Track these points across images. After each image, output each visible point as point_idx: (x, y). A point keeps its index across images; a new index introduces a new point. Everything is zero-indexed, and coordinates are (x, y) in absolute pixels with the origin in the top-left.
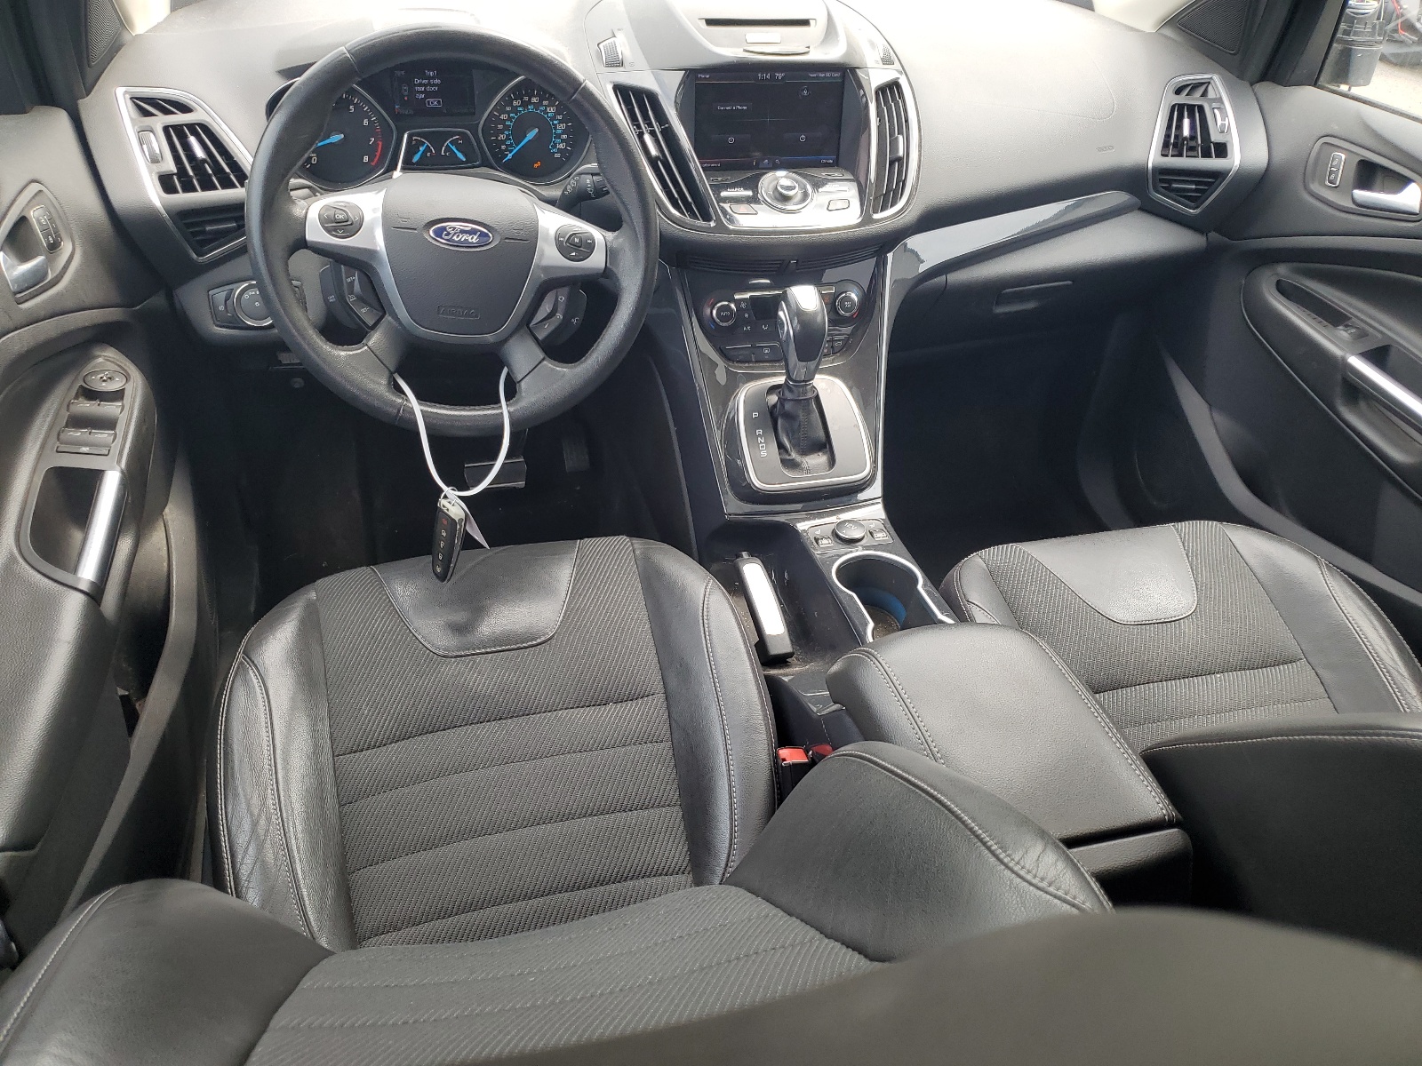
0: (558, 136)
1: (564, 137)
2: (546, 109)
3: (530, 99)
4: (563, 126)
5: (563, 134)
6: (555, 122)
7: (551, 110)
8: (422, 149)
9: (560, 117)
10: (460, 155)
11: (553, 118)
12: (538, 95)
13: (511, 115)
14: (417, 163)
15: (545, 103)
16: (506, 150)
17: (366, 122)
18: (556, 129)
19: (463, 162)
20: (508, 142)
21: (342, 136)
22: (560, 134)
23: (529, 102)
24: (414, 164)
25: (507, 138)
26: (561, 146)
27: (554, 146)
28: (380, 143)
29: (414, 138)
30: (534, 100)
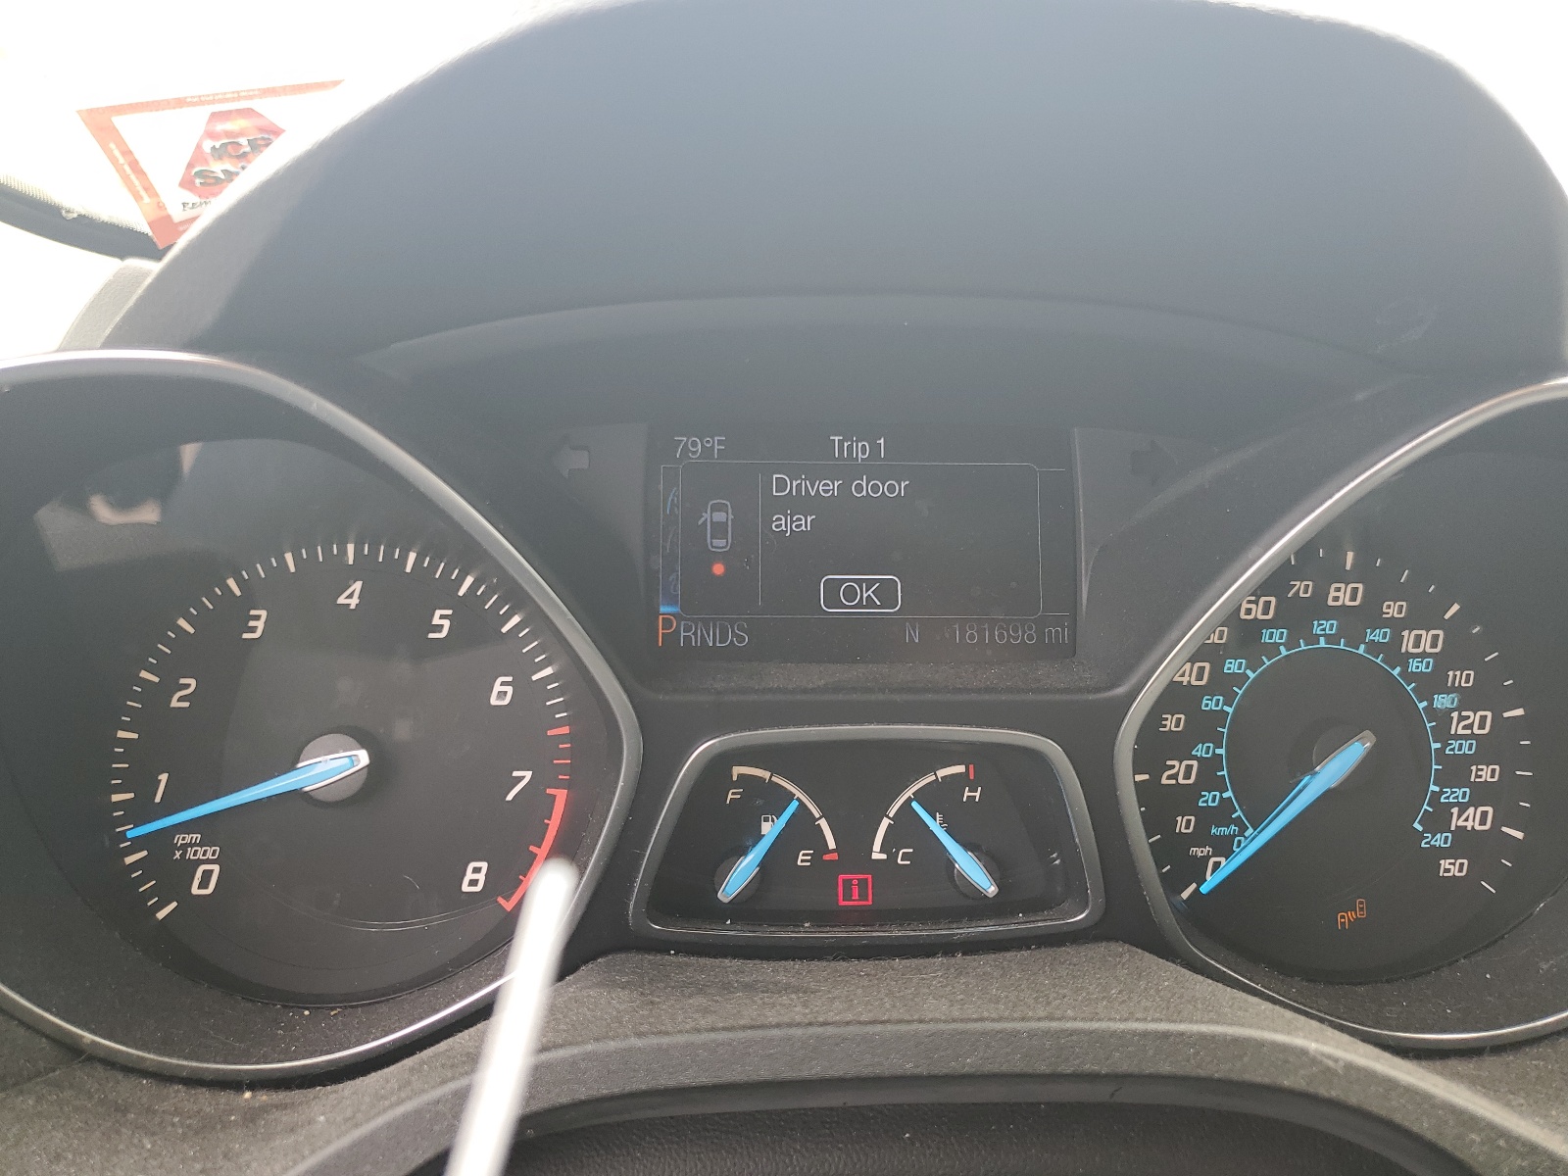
0: (1456, 771)
1: (1486, 773)
2: (1398, 640)
3: (1321, 594)
4: (1478, 722)
5: (1480, 758)
6: (1442, 701)
7: (1423, 643)
8: (770, 829)
9: (1464, 678)
10: (970, 867)
11: (1432, 684)
12: (1361, 573)
13: (1232, 666)
14: (745, 908)
15: (1393, 610)
16: (1201, 837)
17: (501, 692)
18: (1444, 734)
19: (975, 906)
20: (1209, 799)
21: (363, 757)
22: (1467, 761)
23: (1318, 607)
24: (719, 913)
25: (1208, 776)
26: (1472, 820)
27: (1439, 819)
28: (561, 795)
29: (737, 771)
30: (1341, 595)
